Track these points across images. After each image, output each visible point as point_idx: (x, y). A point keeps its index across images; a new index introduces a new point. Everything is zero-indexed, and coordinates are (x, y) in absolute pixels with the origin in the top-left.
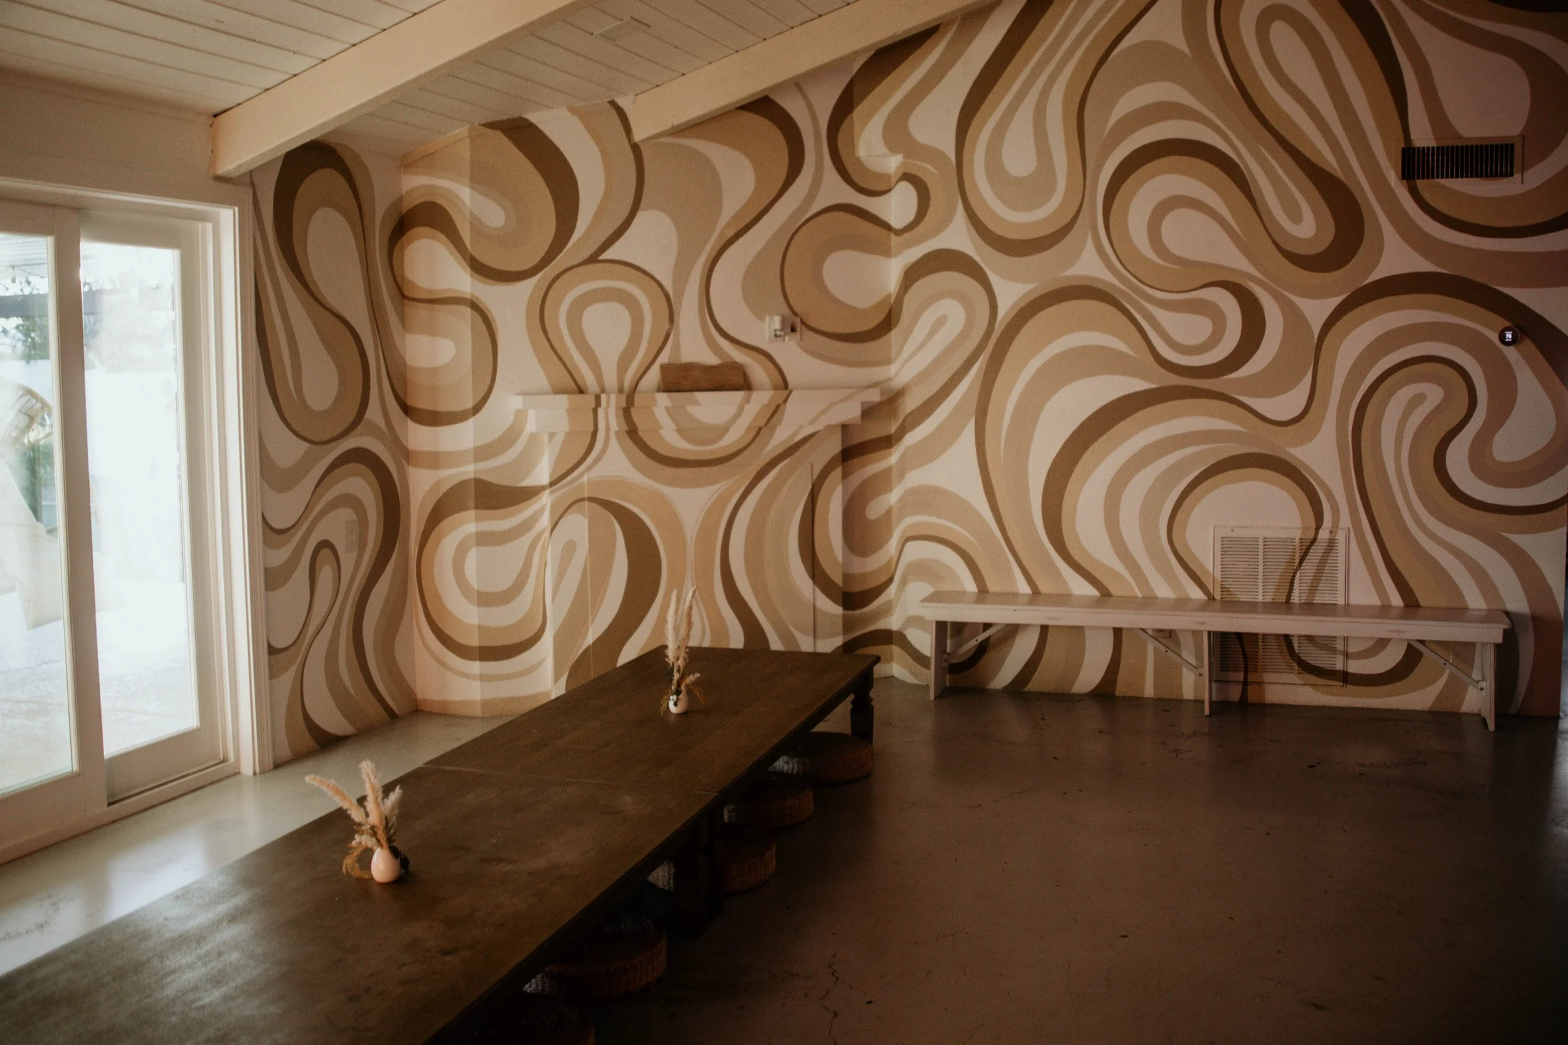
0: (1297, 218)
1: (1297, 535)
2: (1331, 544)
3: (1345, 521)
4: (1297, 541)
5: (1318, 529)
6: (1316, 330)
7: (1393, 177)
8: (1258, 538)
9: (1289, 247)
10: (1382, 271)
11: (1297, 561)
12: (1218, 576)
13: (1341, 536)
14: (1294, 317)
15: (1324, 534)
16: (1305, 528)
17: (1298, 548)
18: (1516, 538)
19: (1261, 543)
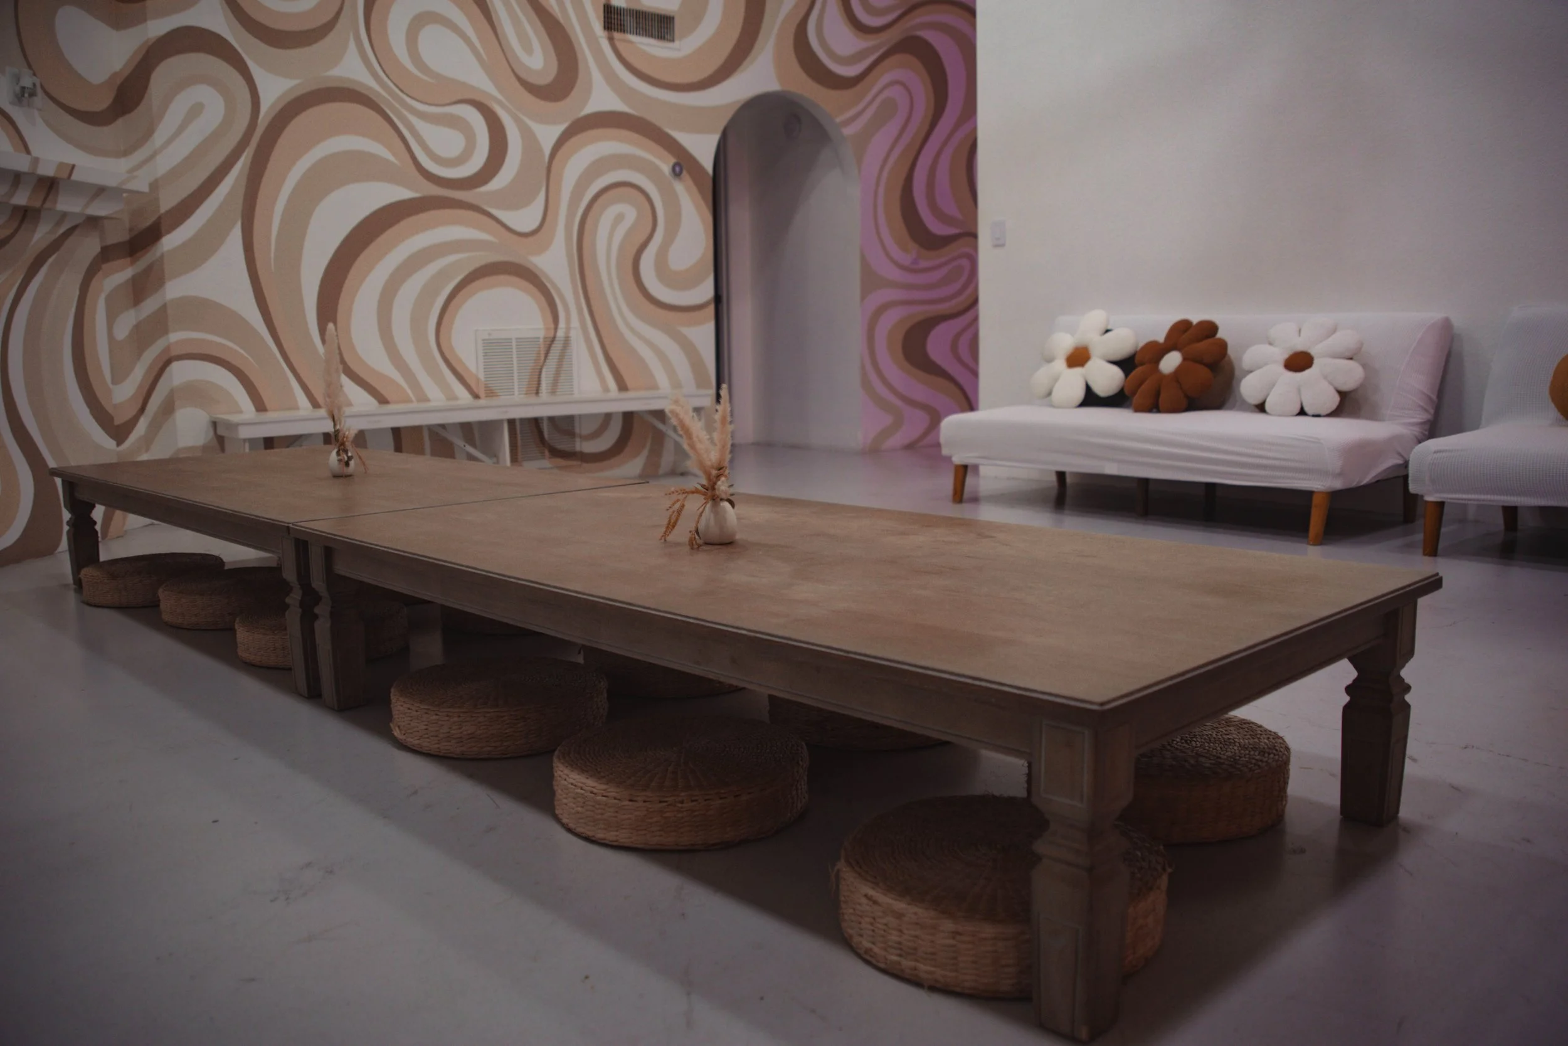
0: (529, 51)
1: (541, 334)
2: (567, 340)
3: (575, 323)
4: (541, 340)
5: (556, 329)
6: (547, 151)
7: (597, 26)
8: (511, 339)
9: (523, 75)
10: (591, 108)
11: (542, 358)
12: (482, 376)
13: (573, 334)
14: (529, 138)
15: (561, 333)
16: (547, 329)
17: (542, 346)
18: (685, 331)
19: (514, 344)
